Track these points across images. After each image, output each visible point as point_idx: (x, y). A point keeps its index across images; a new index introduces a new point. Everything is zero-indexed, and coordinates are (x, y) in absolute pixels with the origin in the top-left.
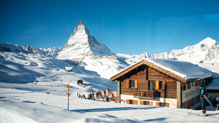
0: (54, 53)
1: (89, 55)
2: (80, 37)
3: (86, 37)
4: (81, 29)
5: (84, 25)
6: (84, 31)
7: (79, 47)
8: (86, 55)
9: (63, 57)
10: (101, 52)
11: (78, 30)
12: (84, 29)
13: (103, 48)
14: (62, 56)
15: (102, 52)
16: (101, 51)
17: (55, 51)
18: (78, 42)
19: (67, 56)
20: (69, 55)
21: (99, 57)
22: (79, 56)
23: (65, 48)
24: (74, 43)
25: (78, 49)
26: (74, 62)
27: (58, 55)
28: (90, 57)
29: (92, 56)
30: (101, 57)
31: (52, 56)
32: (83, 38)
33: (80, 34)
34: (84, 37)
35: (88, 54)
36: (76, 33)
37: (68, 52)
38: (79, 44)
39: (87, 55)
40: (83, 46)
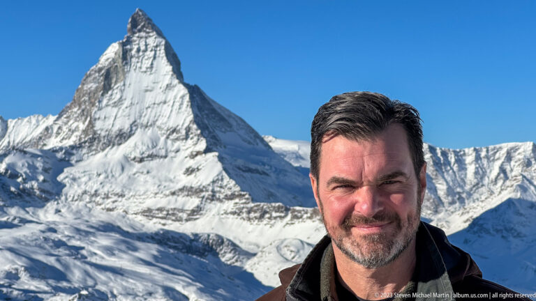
0: (41, 178)
1: (222, 196)
2: (149, 99)
3: (182, 97)
4: (150, 54)
5: (160, 34)
6: (165, 67)
7: (154, 147)
8: (206, 194)
9: (87, 198)
10: (250, 170)
11: (134, 60)
12: (162, 52)
13: (244, 140)
14: (85, 192)
15: (257, 171)
16: (253, 166)
17: (45, 170)
18: (144, 120)
19: (107, 197)
20: (118, 190)
21: (278, 209)
22: (172, 198)
23: (85, 151)
24: (126, 127)
25: (152, 157)
26: (192, 241)
27: (65, 190)
28: (229, 205)
29: (237, 200)
30: (287, 210)
31: (38, 192)
32: (165, 102)
33: (147, 80)
34: (171, 95)
35: (217, 189)
36: (124, 73)
38: (149, 132)
39: (213, 198)
40: (173, 146)
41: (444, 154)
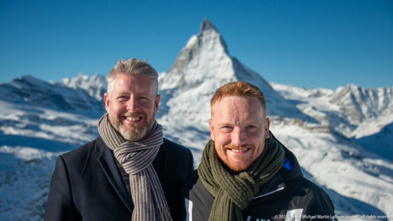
2: (212, 64)
3: (228, 63)
5: (217, 31)
6: (220, 48)
9: (181, 114)
11: (204, 45)
12: (218, 40)
18: (209, 75)
19: (191, 113)
21: (277, 120)
24: (200, 78)
30: (281, 120)
32: (220, 66)
33: (210, 55)
34: (223, 62)
36: (199, 52)
37: (191, 102)
38: (212, 81)
41: (367, 91)
